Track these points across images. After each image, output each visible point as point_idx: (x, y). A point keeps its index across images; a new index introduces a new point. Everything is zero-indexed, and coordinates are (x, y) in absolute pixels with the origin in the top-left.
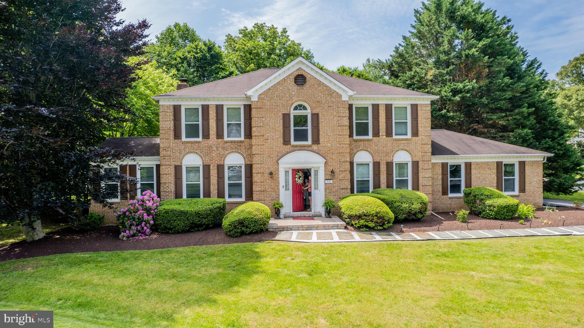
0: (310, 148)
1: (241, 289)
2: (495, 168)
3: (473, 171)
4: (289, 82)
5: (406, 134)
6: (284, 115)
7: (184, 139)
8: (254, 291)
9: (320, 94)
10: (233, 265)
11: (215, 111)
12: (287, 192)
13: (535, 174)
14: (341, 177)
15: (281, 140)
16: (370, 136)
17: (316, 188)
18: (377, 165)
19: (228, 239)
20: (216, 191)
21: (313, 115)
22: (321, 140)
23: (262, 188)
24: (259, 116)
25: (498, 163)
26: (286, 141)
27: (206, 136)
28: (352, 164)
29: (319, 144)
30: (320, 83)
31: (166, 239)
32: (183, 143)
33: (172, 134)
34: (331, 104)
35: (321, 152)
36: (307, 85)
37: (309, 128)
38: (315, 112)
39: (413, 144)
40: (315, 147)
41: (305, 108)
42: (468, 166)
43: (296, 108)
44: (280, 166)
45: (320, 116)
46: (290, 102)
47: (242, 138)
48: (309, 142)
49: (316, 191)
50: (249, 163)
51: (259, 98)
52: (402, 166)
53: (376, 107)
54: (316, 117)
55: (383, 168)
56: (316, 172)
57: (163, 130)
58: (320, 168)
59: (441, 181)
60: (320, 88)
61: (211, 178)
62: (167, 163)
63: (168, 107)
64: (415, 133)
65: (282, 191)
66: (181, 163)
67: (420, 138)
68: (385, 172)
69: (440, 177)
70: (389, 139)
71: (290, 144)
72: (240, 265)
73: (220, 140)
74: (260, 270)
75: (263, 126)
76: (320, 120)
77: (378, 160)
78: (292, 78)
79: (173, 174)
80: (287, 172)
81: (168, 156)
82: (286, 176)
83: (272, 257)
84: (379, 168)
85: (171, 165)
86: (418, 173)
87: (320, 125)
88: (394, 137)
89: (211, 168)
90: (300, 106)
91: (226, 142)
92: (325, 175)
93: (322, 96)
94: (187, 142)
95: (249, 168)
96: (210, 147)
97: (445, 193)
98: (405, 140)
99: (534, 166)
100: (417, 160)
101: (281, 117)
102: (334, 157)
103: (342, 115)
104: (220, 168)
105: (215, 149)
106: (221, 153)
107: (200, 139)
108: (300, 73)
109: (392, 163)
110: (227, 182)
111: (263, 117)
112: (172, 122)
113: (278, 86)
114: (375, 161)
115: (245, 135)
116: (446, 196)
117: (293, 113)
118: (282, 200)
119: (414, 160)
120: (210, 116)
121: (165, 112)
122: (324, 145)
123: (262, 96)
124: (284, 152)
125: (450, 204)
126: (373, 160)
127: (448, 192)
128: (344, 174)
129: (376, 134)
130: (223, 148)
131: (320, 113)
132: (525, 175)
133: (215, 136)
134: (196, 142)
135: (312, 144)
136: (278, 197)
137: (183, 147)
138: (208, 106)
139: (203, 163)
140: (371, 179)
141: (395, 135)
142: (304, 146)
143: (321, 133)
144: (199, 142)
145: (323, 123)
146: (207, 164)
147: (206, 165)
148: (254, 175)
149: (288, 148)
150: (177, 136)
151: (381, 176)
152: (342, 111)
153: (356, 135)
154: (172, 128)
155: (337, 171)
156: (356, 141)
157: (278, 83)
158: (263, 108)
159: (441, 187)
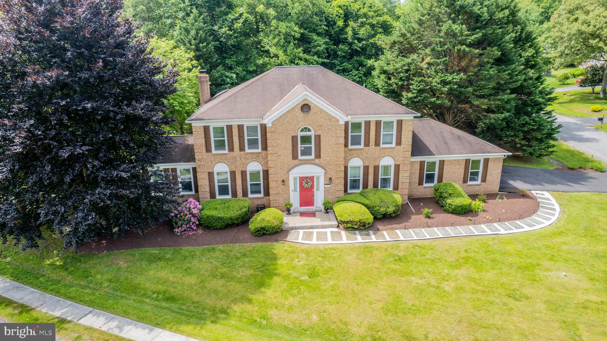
0: (313, 162)
1: (266, 290)
2: (464, 164)
3: (445, 167)
4: (297, 110)
5: (392, 143)
6: (293, 137)
7: (214, 151)
8: (275, 291)
9: (322, 120)
10: (260, 266)
11: (237, 129)
12: (296, 193)
13: (496, 168)
14: (337, 182)
15: (291, 156)
16: (362, 146)
17: (318, 190)
18: (366, 168)
19: (253, 238)
20: (241, 190)
21: (316, 136)
22: (322, 155)
23: (277, 192)
24: (273, 138)
25: (466, 160)
26: (295, 157)
27: (231, 149)
28: (346, 168)
29: (320, 158)
30: (322, 111)
31: (210, 236)
32: (214, 155)
33: (204, 148)
34: (330, 127)
35: (322, 165)
36: (312, 112)
37: (313, 145)
38: (317, 134)
39: (396, 151)
40: (317, 161)
41: (309, 130)
42: (442, 163)
43: (302, 130)
44: (290, 176)
45: (322, 137)
46: (298, 127)
47: (260, 150)
48: (313, 157)
49: (318, 192)
50: (266, 169)
51: (273, 124)
52: (386, 168)
53: (368, 123)
54: (318, 138)
55: (371, 171)
56: (318, 178)
57: (197, 145)
58: (321, 177)
59: (418, 175)
60: (322, 115)
61: (237, 181)
62: (202, 171)
63: (199, 127)
64: (399, 143)
65: (292, 194)
66: (213, 170)
67: (402, 146)
68: (373, 173)
69: (418, 172)
70: (377, 148)
71: (298, 159)
72: (264, 266)
73: (242, 152)
74: (278, 272)
75: (276, 146)
76: (322, 140)
77: (367, 165)
78: (300, 107)
79: (207, 179)
80: (295, 179)
81: (202, 166)
82: (294, 181)
83: (285, 259)
84: (368, 170)
85: (205, 172)
86: (399, 173)
87: (322, 144)
88: (382, 146)
89: (236, 173)
90: (306, 128)
91: (248, 154)
92: (325, 181)
93: (324, 121)
94: (217, 154)
95: (266, 173)
96: (235, 158)
97: (420, 183)
98: (390, 148)
99: (496, 162)
100: (398, 164)
101: (291, 138)
102: (332, 168)
103: (339, 135)
104: (244, 173)
105: (238, 159)
106: (244, 162)
107: (226, 151)
108: (305, 102)
109: (379, 166)
110: (249, 183)
111: (276, 139)
112: (204, 139)
113: (288, 114)
114: (365, 165)
115: (262, 148)
116: (421, 186)
117: (300, 134)
118: (292, 201)
119: (397, 164)
120: (234, 134)
121: (197, 131)
122: (324, 159)
123: (275, 122)
124: (293, 165)
125: (424, 192)
126: (364, 164)
127: (423, 183)
128: (339, 180)
129: (367, 144)
130: (245, 158)
131: (321, 135)
132: (487, 169)
133: (238, 149)
134: (224, 154)
135: (315, 158)
136: (289, 198)
137: (214, 158)
138: (231, 126)
139: (230, 170)
140: (361, 178)
141: (383, 143)
142: (309, 160)
143: (322, 150)
144: (226, 154)
145: (324, 143)
146: (233, 170)
147: (232, 172)
148: (270, 183)
149: (296, 162)
150: (208, 150)
151: (369, 176)
152: (339, 133)
153: (351, 145)
154: (204, 144)
155: (333, 178)
156: (351, 150)
157: (288, 112)
158: (276, 132)
159: (418, 179)
